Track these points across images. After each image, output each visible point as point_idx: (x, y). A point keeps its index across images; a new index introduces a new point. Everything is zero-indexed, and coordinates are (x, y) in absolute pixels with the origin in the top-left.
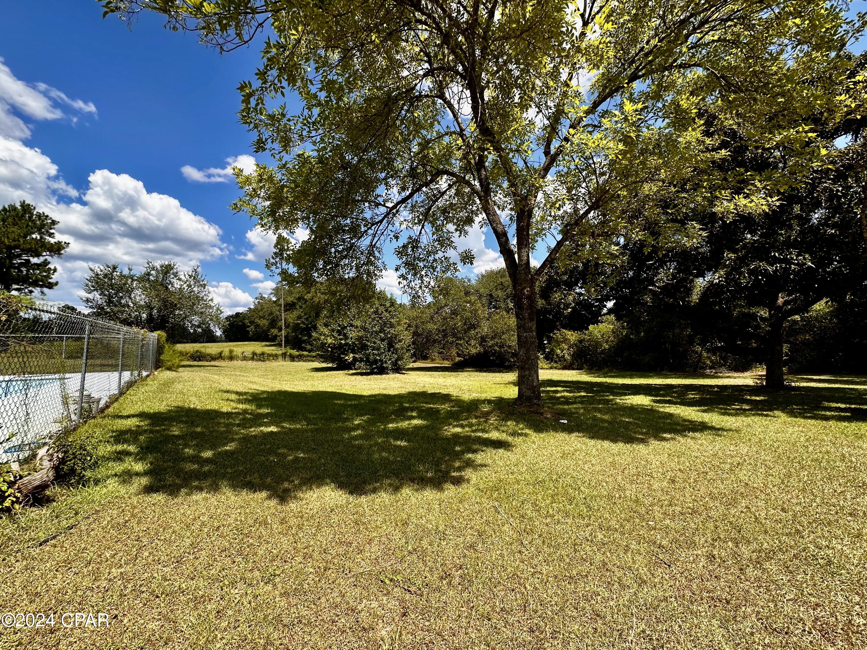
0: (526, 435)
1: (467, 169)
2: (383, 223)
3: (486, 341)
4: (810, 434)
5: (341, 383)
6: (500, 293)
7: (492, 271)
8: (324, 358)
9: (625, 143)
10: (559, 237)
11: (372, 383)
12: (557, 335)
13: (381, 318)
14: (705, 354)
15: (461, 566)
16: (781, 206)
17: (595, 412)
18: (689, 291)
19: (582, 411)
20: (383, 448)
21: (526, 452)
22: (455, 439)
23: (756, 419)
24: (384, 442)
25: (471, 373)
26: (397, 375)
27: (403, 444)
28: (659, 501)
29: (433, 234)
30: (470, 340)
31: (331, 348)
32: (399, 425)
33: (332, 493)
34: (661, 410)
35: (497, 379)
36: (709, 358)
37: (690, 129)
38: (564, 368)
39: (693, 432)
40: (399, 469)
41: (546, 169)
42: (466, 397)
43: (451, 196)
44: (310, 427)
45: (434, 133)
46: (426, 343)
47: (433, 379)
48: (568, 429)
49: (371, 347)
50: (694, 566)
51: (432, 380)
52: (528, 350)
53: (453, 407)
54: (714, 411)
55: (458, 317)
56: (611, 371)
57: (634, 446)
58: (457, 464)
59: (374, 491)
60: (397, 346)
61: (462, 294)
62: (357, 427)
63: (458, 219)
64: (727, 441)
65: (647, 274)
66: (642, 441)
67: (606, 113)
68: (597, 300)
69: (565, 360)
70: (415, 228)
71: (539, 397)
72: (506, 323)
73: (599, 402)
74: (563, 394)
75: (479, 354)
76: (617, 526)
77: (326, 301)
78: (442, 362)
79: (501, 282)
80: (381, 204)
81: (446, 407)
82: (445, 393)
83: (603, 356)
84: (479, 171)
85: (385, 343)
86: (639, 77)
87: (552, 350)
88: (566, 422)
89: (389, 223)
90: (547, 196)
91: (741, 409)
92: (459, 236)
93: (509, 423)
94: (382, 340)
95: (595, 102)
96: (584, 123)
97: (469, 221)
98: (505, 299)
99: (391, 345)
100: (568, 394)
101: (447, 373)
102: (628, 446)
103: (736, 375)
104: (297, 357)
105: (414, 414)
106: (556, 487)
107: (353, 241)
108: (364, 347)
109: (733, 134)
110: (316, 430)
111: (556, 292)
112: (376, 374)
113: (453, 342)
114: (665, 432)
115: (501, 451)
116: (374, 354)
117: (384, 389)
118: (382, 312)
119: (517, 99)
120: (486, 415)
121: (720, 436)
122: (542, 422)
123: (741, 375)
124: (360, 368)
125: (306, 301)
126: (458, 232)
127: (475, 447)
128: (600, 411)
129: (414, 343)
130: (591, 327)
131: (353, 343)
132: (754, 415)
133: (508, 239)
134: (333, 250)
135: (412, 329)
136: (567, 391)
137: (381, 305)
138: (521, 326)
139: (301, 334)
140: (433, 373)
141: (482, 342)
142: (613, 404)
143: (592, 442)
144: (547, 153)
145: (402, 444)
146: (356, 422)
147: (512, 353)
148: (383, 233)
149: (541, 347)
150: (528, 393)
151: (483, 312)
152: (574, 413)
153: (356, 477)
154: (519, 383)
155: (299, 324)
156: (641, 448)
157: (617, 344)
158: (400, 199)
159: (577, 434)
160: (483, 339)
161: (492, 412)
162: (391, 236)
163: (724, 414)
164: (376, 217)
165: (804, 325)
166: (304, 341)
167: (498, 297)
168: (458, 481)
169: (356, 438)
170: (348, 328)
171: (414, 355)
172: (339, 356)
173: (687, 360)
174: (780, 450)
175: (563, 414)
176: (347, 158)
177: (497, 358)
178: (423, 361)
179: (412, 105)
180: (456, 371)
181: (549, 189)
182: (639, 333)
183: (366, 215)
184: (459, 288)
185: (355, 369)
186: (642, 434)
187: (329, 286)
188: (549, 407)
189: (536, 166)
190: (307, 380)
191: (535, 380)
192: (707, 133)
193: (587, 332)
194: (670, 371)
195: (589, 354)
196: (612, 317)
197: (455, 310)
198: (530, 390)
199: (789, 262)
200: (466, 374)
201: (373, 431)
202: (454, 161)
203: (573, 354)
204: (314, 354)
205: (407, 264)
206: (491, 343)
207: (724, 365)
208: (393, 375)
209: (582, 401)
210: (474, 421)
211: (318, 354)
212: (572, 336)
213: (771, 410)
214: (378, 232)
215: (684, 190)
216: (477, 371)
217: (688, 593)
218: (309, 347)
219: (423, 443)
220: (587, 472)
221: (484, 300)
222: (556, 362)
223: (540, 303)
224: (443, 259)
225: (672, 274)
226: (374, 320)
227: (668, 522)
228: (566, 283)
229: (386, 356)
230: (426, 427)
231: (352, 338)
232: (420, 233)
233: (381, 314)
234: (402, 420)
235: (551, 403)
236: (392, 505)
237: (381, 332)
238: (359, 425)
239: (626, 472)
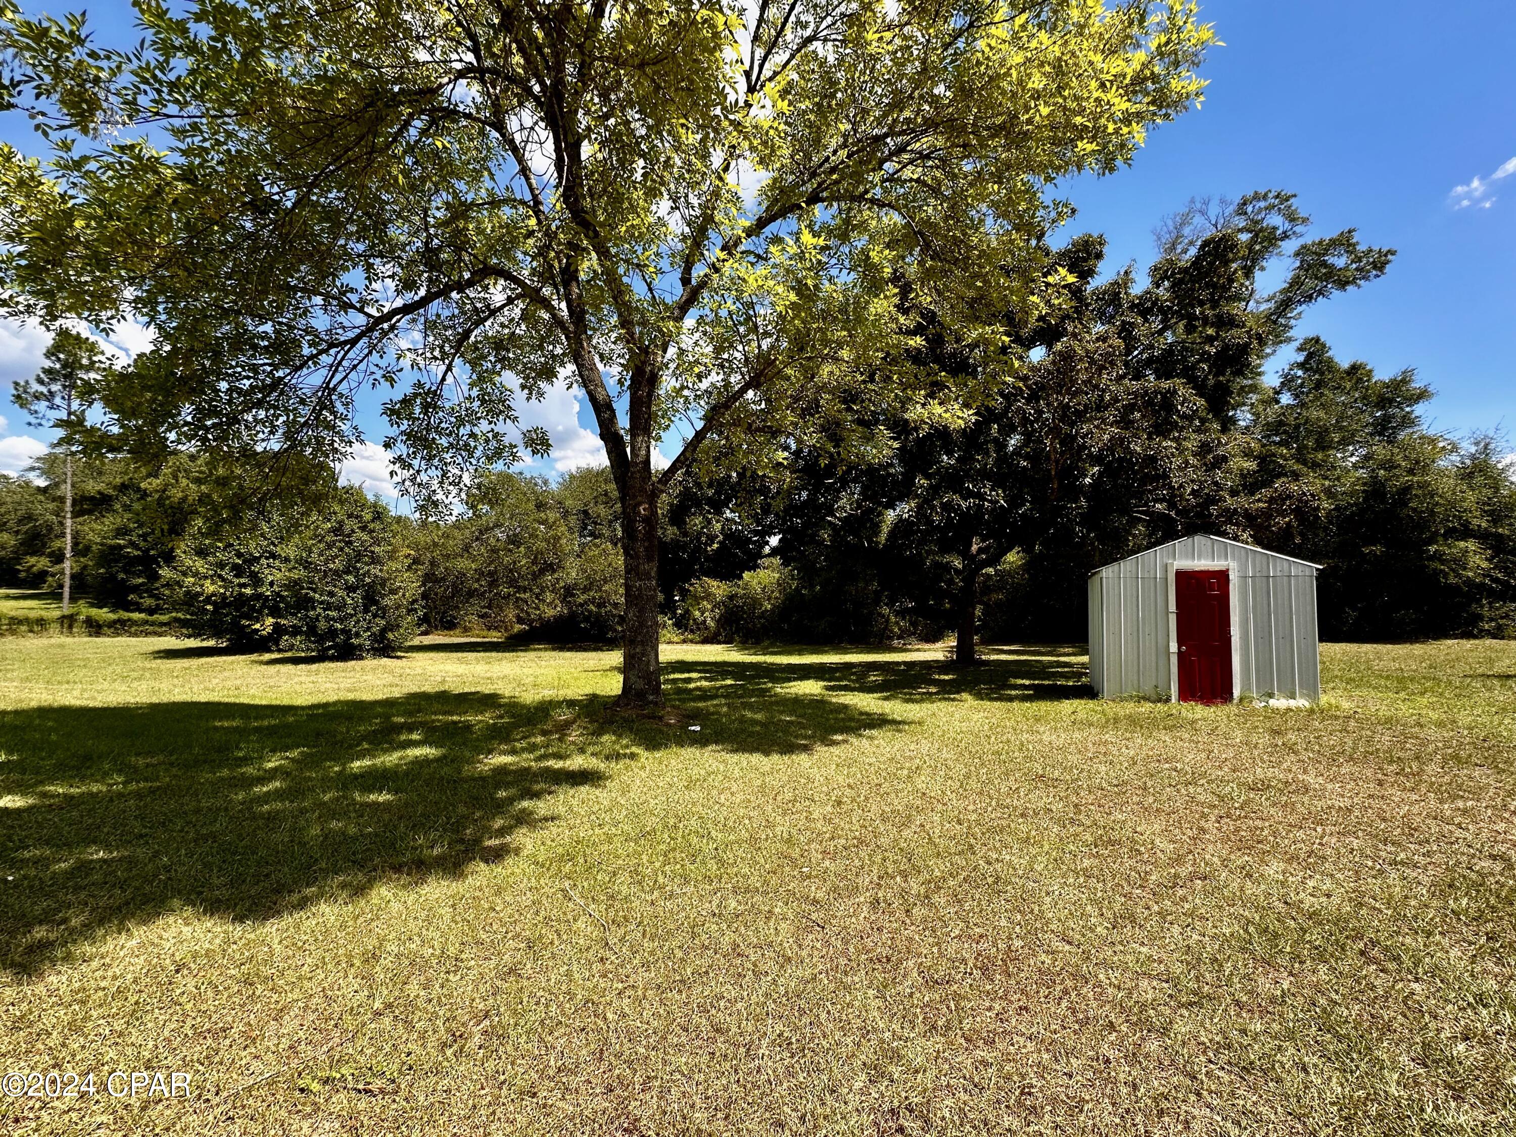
0: (633, 756)
1: (545, 275)
2: (359, 345)
3: (573, 595)
4: (993, 720)
5: (238, 682)
6: (602, 510)
7: (589, 471)
8: (194, 627)
9: (799, 293)
10: (699, 425)
11: (321, 678)
12: (696, 586)
13: (350, 542)
14: (893, 619)
15: (487, 1012)
16: (977, 423)
17: (744, 709)
18: (876, 528)
19: (725, 709)
20: (330, 812)
21: (628, 786)
22: (498, 777)
23: (942, 705)
24: (337, 799)
25: (542, 654)
26: (385, 661)
27: (384, 797)
28: (818, 835)
29: (472, 385)
30: (543, 590)
31: (215, 604)
32: (378, 761)
33: (185, 929)
34: (834, 700)
35: (591, 662)
36: (897, 623)
37: (882, 296)
38: (705, 641)
39: (870, 729)
40: (368, 850)
41: (684, 308)
42: (529, 697)
43: (513, 319)
44: (133, 786)
45: (483, 191)
46: (452, 597)
47: (463, 666)
48: (701, 741)
49: (322, 603)
50: (853, 920)
51: (461, 669)
52: (642, 611)
53: (501, 717)
54: (896, 698)
55: (522, 549)
56: (772, 645)
57: (794, 757)
58: (498, 823)
59: (302, 904)
60: (387, 601)
61: (531, 506)
62: (273, 774)
63: (525, 365)
64: (906, 738)
65: (826, 498)
66: (806, 749)
67: (777, 240)
68: (756, 533)
69: (707, 628)
70: (433, 367)
71: (657, 689)
72: (610, 565)
73: (752, 693)
74: (698, 684)
75: (559, 619)
76: (758, 885)
77: (203, 499)
78: (485, 633)
79: (606, 491)
80: (352, 306)
81: (487, 717)
82: (487, 692)
83: (762, 621)
84: (566, 284)
85: (358, 595)
86: (822, 200)
87: (687, 612)
88: (698, 728)
89: (372, 348)
90: (682, 352)
91: (928, 693)
92: (528, 399)
93: (605, 738)
94: (351, 589)
95: (760, 219)
96: (741, 248)
97: (548, 374)
98: (610, 522)
99: (371, 599)
100: (707, 684)
101: (494, 654)
102: (786, 758)
103: (927, 646)
104: (112, 624)
105: (415, 736)
106: (672, 839)
107: (280, 374)
108: (305, 603)
109: (931, 317)
110: (152, 791)
111: (694, 514)
112: (333, 659)
113: (509, 594)
114: (836, 733)
115: (584, 789)
116: (328, 619)
117: (349, 690)
118: (353, 531)
119: (638, 176)
120: (563, 728)
121: (899, 731)
122: (661, 732)
123: (932, 646)
124: (291, 648)
125: (144, 494)
126: (526, 391)
127: (537, 787)
128: (750, 707)
129: (424, 596)
130: (746, 575)
131: (278, 594)
132: (940, 700)
133: (615, 416)
134: (223, 385)
135: (422, 569)
136: (706, 679)
137: (350, 516)
138: (632, 569)
139: (126, 572)
140: (465, 654)
141: (565, 597)
142: (771, 696)
143: (735, 757)
144: (685, 281)
145: (381, 799)
146: (270, 765)
147: (620, 616)
148: (355, 367)
149: (668, 607)
150: (639, 684)
151: (570, 542)
152: (713, 714)
153: (257, 883)
154: (626, 669)
155: (121, 547)
156: (802, 759)
157: (783, 603)
158: (399, 303)
159: (713, 747)
160: (569, 591)
161: (574, 722)
162: (378, 376)
163: (907, 701)
164: (340, 331)
165: (998, 581)
166: (136, 589)
167: (599, 516)
168: (497, 855)
169: (266, 798)
170: (264, 561)
171: (425, 620)
172: (235, 623)
173: (872, 626)
174: (963, 744)
175: (695, 716)
176: (267, 188)
177: (593, 625)
178: (446, 632)
179: (433, 122)
180: (513, 651)
181: (687, 342)
182: (812, 586)
183: (314, 323)
184: (525, 494)
185: (280, 651)
186: (805, 737)
187: (212, 464)
188: (673, 707)
189: (669, 301)
190: (139, 679)
191: (653, 662)
192: (900, 308)
193: (740, 583)
194: (851, 643)
195: (743, 619)
196: (777, 561)
197: (515, 535)
198: (644, 678)
199: (981, 496)
200: (531, 655)
201: (310, 779)
202: (520, 256)
203: (720, 619)
204: (164, 618)
205: (411, 436)
206: (582, 598)
207: (914, 634)
208: (375, 662)
209: (729, 694)
210: (539, 739)
211: (176, 620)
212: (718, 588)
213: (958, 692)
214: (345, 363)
215: (872, 380)
216: (554, 649)
217: (843, 961)
218: (148, 602)
219: (430, 792)
220: (723, 805)
221: (573, 520)
222: (692, 631)
223: (671, 532)
224: (490, 435)
225: (857, 501)
226: (330, 546)
227: (827, 863)
228: (711, 502)
229: (358, 622)
230: (437, 760)
231: (272, 584)
232: (443, 379)
233: (349, 536)
234: (385, 751)
235: (679, 700)
236: (343, 927)
237: (348, 572)
238: (275, 769)
239: (779, 798)
